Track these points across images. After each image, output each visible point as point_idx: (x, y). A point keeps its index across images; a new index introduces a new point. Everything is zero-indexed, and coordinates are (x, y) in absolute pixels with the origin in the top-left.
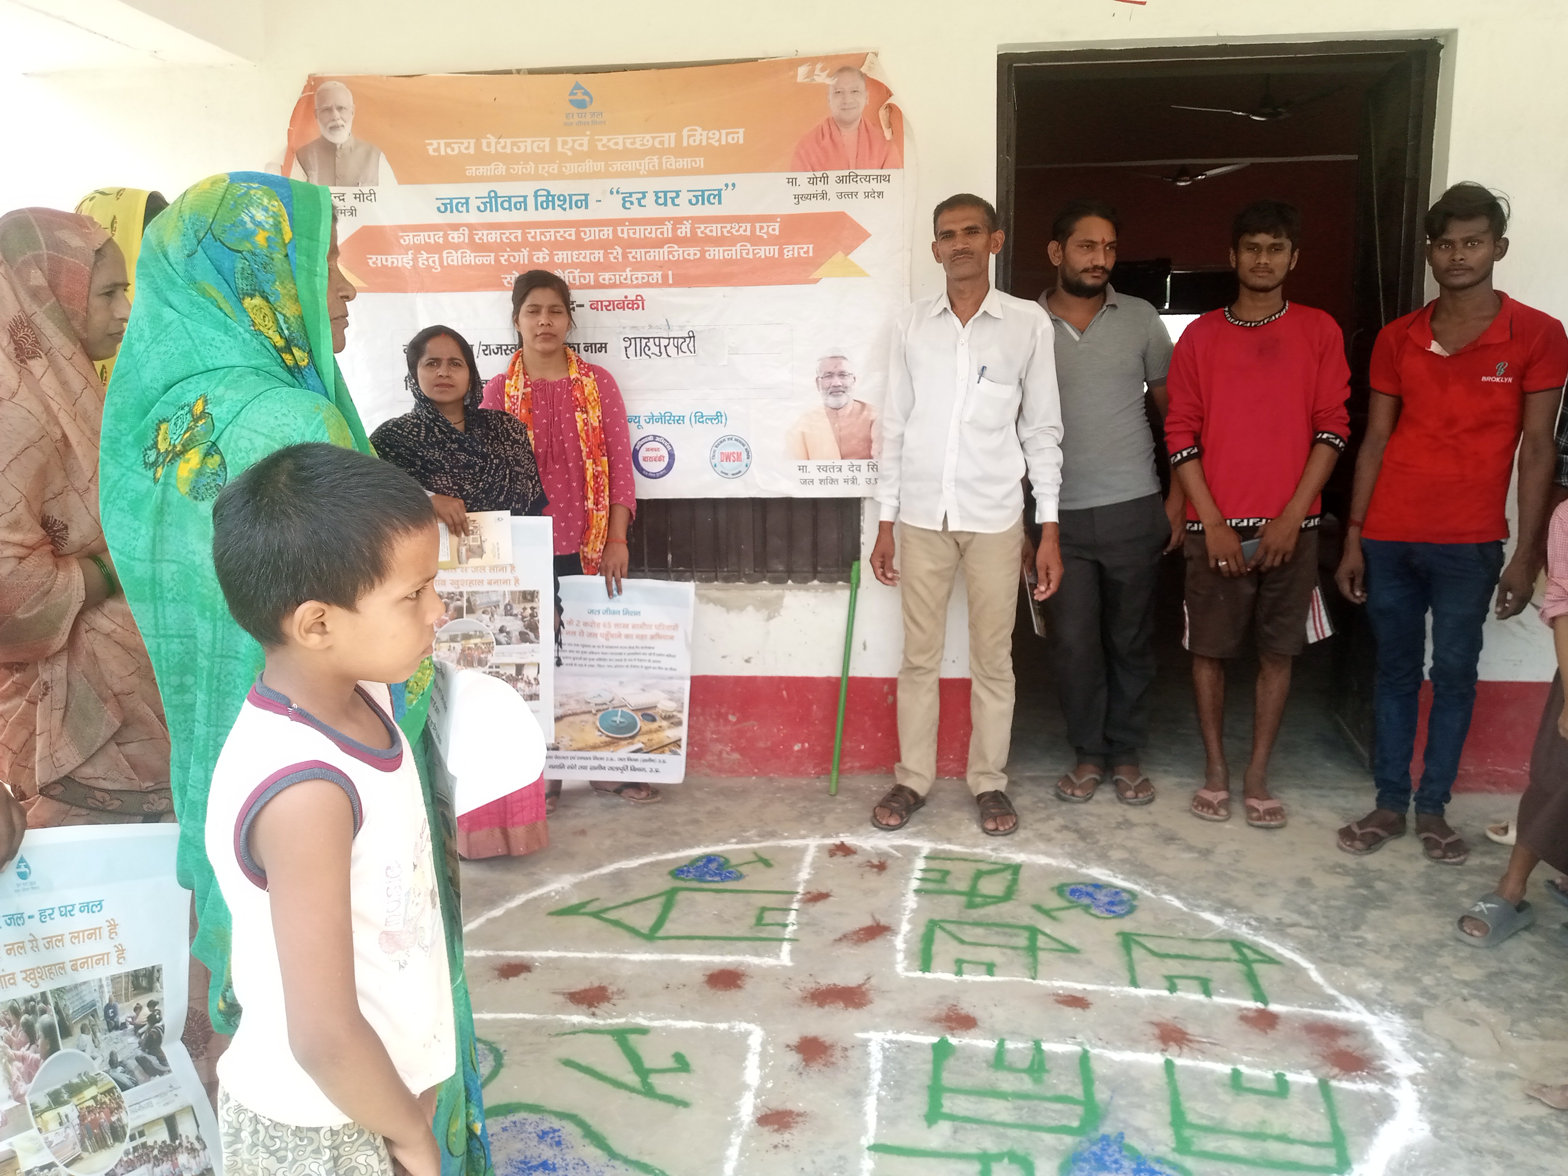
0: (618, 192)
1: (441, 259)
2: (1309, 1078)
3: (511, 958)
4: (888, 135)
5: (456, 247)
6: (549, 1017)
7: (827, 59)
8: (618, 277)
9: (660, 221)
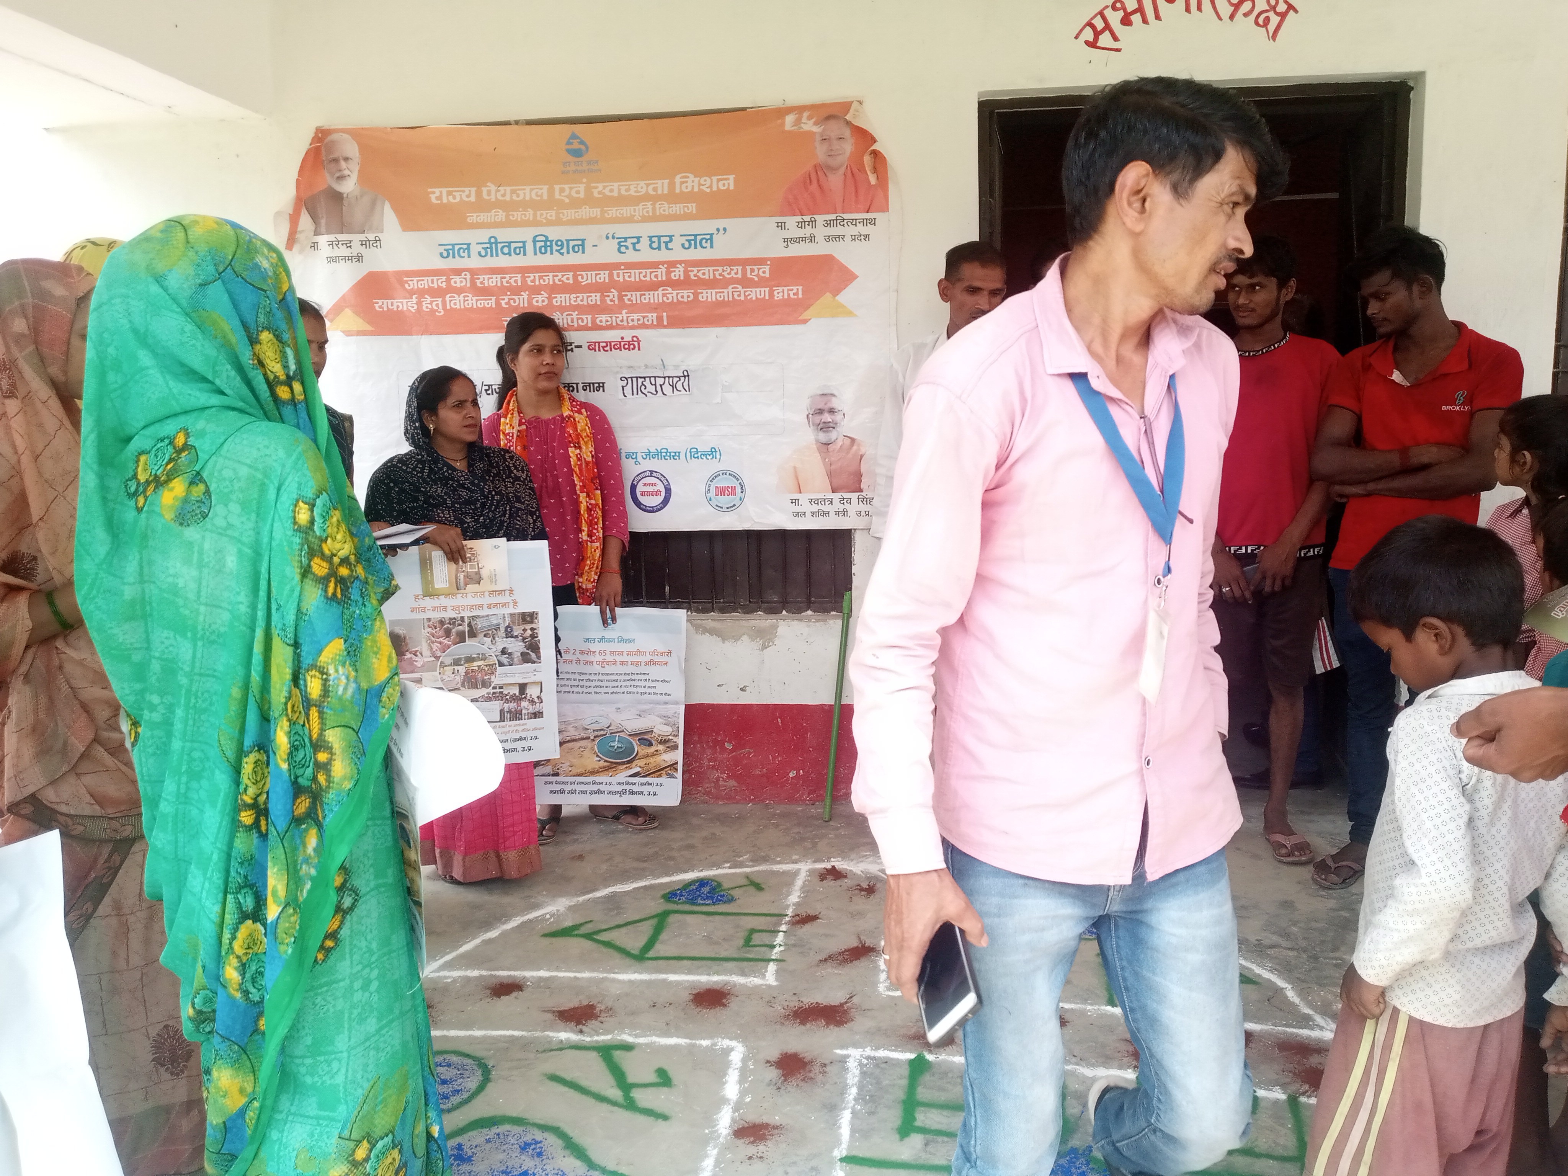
0: (613, 237)
1: (444, 303)
2: (1279, 1095)
3: (504, 977)
4: (873, 179)
5: (459, 291)
6: (538, 1034)
7: (813, 108)
8: (614, 319)
9: (654, 265)
